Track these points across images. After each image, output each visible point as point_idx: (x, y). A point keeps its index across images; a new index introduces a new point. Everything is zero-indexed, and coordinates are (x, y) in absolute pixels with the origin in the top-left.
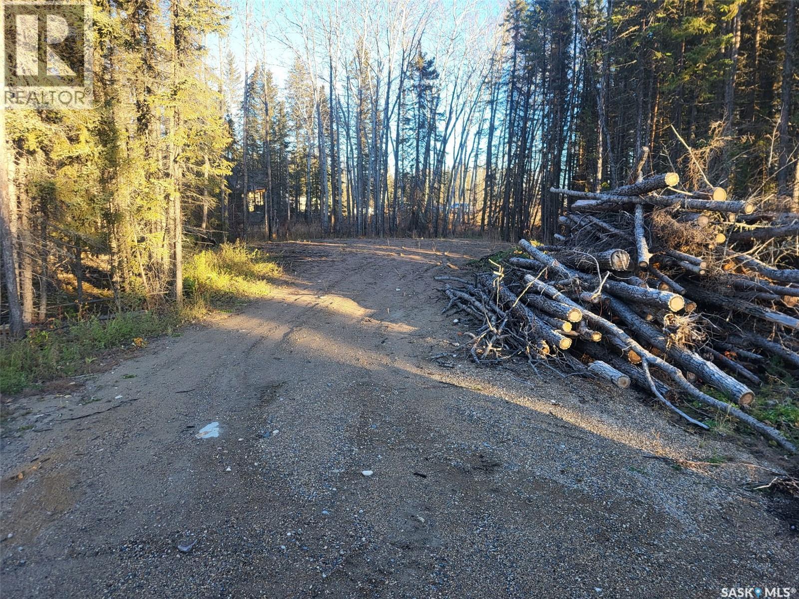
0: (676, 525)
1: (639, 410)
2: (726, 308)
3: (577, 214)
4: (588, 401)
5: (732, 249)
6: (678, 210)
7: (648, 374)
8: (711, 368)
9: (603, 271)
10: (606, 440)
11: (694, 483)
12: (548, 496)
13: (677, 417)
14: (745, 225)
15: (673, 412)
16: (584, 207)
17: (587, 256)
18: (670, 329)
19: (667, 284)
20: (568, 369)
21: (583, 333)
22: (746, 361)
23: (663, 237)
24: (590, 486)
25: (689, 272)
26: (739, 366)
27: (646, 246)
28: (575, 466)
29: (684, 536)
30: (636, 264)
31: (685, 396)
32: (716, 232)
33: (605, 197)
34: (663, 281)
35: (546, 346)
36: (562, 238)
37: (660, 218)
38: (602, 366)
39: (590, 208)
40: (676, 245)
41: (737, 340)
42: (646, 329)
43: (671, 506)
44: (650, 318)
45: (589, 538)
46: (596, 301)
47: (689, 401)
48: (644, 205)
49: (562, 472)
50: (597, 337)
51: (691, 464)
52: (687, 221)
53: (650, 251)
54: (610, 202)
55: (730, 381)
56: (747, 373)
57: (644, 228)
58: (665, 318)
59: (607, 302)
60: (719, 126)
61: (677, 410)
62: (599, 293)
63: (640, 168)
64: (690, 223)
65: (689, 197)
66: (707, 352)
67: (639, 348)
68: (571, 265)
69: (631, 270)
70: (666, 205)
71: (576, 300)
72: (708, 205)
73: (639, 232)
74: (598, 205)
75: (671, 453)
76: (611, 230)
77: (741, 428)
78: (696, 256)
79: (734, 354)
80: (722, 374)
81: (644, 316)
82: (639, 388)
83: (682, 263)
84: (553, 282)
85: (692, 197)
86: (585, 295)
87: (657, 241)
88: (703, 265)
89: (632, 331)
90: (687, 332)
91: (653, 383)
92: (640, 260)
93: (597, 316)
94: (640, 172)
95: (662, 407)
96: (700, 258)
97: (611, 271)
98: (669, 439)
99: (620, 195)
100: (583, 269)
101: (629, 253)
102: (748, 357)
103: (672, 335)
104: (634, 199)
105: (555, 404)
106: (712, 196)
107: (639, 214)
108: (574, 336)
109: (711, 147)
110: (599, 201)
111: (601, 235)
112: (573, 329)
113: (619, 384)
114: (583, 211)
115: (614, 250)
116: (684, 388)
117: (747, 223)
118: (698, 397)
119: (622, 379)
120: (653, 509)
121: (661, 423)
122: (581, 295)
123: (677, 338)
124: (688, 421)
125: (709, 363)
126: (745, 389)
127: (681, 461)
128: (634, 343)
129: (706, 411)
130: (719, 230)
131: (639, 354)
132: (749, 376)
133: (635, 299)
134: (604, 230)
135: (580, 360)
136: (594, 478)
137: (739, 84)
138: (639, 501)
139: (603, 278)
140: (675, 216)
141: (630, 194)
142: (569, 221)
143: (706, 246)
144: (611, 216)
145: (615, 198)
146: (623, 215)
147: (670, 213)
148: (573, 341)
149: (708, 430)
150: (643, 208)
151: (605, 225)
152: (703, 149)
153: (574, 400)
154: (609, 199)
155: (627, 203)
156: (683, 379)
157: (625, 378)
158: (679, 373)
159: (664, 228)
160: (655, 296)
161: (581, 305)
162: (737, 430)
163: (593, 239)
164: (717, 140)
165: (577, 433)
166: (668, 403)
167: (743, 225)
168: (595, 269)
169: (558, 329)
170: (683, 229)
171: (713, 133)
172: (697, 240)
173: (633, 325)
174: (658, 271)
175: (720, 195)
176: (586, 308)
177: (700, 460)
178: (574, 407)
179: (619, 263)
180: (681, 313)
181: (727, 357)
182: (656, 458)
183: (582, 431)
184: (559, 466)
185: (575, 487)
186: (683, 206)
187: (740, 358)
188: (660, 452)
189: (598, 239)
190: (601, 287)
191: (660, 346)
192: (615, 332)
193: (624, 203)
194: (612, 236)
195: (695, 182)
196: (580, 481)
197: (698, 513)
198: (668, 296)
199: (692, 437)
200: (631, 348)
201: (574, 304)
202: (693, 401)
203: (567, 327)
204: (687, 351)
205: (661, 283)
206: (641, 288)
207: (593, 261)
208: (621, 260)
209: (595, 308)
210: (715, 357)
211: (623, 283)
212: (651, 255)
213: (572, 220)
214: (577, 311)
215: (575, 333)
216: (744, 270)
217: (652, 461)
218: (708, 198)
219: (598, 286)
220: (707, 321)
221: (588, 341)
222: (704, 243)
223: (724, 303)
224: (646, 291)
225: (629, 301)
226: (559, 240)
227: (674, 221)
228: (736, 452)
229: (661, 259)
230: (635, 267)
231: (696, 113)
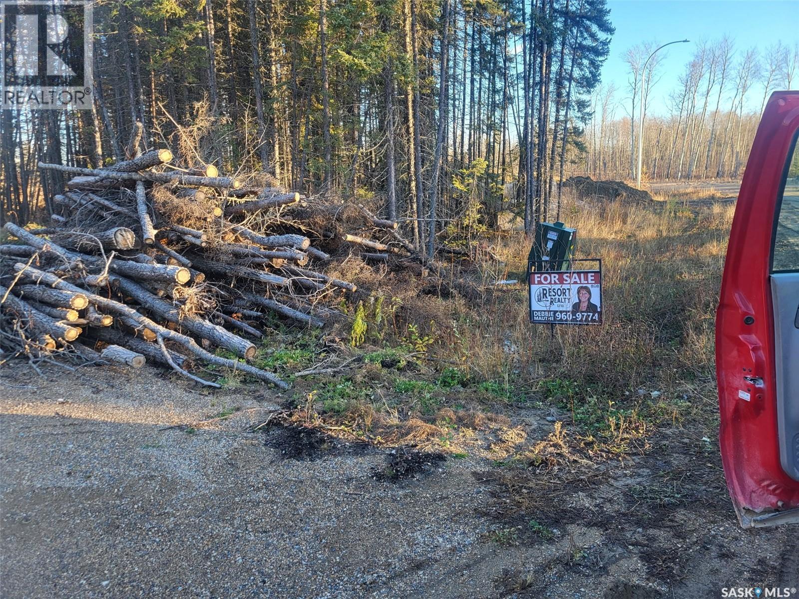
0: (188, 486)
1: (158, 385)
2: (230, 275)
3: (75, 192)
4: (102, 390)
5: (230, 221)
6: (177, 187)
7: (164, 349)
8: (220, 331)
9: (108, 252)
10: (120, 425)
11: (206, 440)
12: (51, 505)
13: (193, 383)
14: (236, 199)
15: (189, 379)
16: (83, 185)
17: (88, 237)
18: (180, 302)
19: (175, 258)
20: (79, 361)
21: (93, 319)
22: (251, 319)
23: (165, 213)
24: (100, 479)
25: (193, 245)
26: (245, 325)
27: (150, 223)
28: (84, 463)
29: (194, 493)
30: (142, 242)
31: (201, 362)
32: (214, 206)
33: (104, 174)
34: (170, 257)
35: (51, 341)
36: (61, 219)
37: (160, 194)
38: (115, 350)
39: (89, 185)
40: (178, 220)
41: (242, 303)
42: (159, 305)
43: (184, 470)
44: (161, 293)
45: (98, 534)
46: (103, 284)
47: (204, 366)
48: (144, 181)
49: (69, 474)
50: (108, 321)
51: (203, 424)
52: (185, 196)
53: (155, 227)
54: (109, 178)
55: (236, 340)
56: (251, 330)
57: (147, 205)
58: (174, 291)
59: (117, 283)
60: (202, 107)
61: (193, 377)
62: (106, 275)
63: (137, 144)
64: (187, 198)
65: (185, 173)
66: (218, 317)
67: (153, 324)
68: (71, 248)
69: (139, 248)
70: (165, 181)
71: (81, 286)
72: (202, 181)
73: (142, 208)
74: (97, 182)
75: (186, 419)
76: (114, 208)
77: (247, 379)
78: (198, 229)
79: (240, 315)
80: (230, 334)
81: (155, 292)
82: (157, 364)
83: (186, 237)
84: (52, 269)
85: (188, 174)
86: (91, 279)
87: (160, 217)
88: (204, 238)
89: (146, 309)
90: (195, 302)
91: (169, 356)
92: (145, 237)
93: (106, 299)
94: (138, 148)
95: (179, 377)
96: (201, 231)
97: (116, 250)
98: (185, 405)
99: (119, 171)
100: (86, 251)
101: (134, 231)
102: (251, 316)
103: (183, 306)
104: (134, 176)
105: (63, 403)
106: (205, 172)
107: (140, 190)
108: (84, 324)
109: (198, 126)
110: (97, 178)
111: (105, 214)
112: (79, 317)
113: (134, 364)
114: (82, 188)
115: (116, 229)
116: (198, 355)
117: (238, 197)
118: (210, 360)
119: (137, 359)
120: (166, 479)
121: (178, 392)
122: (87, 280)
123: (187, 309)
124: (203, 384)
125: (218, 327)
126: (248, 344)
127: (195, 423)
128: (148, 321)
129: (219, 371)
130: (215, 204)
131: (153, 331)
132: (252, 332)
133: (144, 277)
134: (107, 209)
135: (93, 349)
136: (105, 469)
137: (219, 70)
138: (152, 476)
139: (108, 258)
140: (174, 192)
141: (130, 170)
142: (67, 200)
143: (205, 219)
144: (113, 193)
145: (114, 174)
146: (124, 192)
147: (169, 189)
148: (84, 329)
149: (220, 388)
150: (144, 185)
151: (106, 203)
152: (191, 128)
153: (86, 392)
154: (108, 175)
155: (128, 180)
156: (197, 346)
157: (139, 358)
158: (192, 342)
159: (164, 204)
160: (162, 272)
161: (87, 290)
162: (244, 382)
163: (96, 218)
164: (202, 120)
165: (88, 427)
166: (185, 372)
167: (234, 199)
168: (99, 250)
169: (63, 319)
170: (182, 204)
171: (197, 113)
172: (197, 214)
173: (146, 303)
174: (166, 247)
175: (212, 172)
176: (93, 293)
177: (212, 417)
178: (86, 400)
179: (124, 242)
180: (189, 284)
181: (234, 319)
182: (171, 428)
183: (94, 423)
184: (65, 469)
185: (84, 485)
186: (181, 183)
187: (245, 318)
188: (176, 421)
189: (102, 218)
190: (107, 268)
191: (174, 319)
192: (127, 313)
193: (124, 180)
194: (116, 214)
195: (189, 159)
196: (89, 477)
197: (208, 467)
198: (174, 270)
199: (206, 398)
200: (145, 326)
201: (79, 290)
202: (207, 365)
203: (73, 316)
204: (198, 320)
205: (170, 258)
206: (149, 265)
207: (96, 242)
208: (126, 238)
209: (103, 291)
210: (226, 321)
211: (131, 262)
212: (156, 232)
213: (70, 199)
214: (82, 297)
215: (83, 321)
216: (241, 239)
217: (167, 432)
218: (202, 175)
219: (104, 268)
220: (215, 289)
221: (99, 326)
222: (203, 217)
223: (227, 271)
224: (154, 267)
225: (139, 280)
226: (57, 221)
227: (174, 197)
228: (243, 402)
229: (166, 234)
230: (141, 246)
231: (187, 93)
